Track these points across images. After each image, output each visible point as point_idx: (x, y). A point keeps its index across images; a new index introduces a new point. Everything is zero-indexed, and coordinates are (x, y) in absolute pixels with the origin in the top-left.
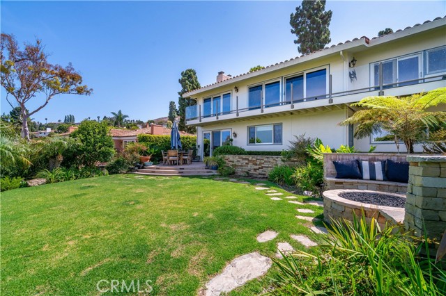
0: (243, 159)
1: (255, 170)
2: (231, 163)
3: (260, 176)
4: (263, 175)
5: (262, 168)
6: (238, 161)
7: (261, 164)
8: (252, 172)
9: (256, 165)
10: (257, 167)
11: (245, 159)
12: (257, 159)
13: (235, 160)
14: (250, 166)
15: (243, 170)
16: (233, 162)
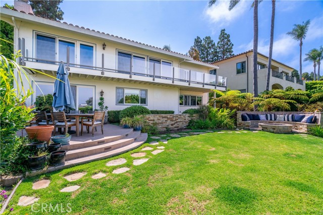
0: (163, 117)
1: (172, 125)
2: (151, 122)
3: (175, 129)
4: (178, 127)
5: (177, 123)
6: (158, 119)
7: (176, 120)
8: (170, 126)
9: (173, 121)
10: (173, 123)
11: (165, 117)
12: (173, 117)
13: (156, 119)
14: (169, 122)
15: (163, 126)
16: (154, 120)
